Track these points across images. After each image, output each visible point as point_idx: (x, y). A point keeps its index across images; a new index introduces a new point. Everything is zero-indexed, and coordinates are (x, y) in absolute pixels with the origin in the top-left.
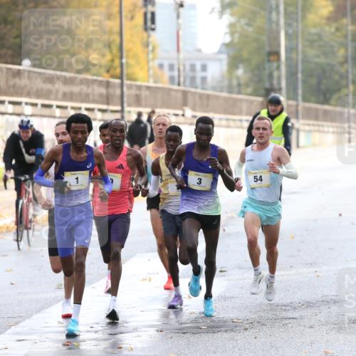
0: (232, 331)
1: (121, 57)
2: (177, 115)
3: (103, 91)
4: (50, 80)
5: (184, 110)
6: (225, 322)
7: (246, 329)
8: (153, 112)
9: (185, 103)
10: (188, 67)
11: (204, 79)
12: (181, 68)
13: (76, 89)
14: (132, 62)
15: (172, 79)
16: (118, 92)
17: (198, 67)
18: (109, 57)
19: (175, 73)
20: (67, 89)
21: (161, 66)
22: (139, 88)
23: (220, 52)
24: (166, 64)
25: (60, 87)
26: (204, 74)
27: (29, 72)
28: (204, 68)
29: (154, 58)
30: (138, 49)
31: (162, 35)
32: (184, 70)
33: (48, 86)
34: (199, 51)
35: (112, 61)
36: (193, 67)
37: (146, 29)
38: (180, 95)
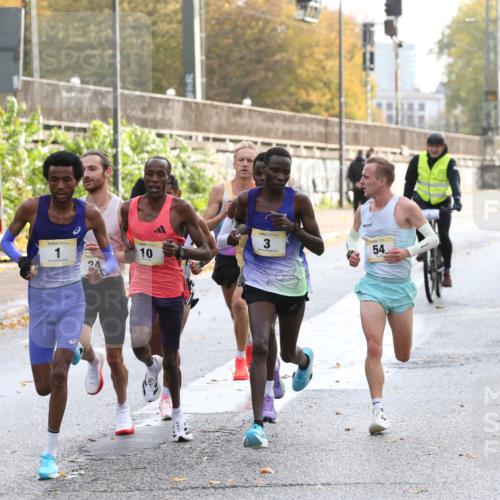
0: (448, 366)
1: (340, 97)
2: (394, 153)
3: (322, 129)
4: (270, 118)
5: (401, 149)
6: (441, 358)
7: (462, 365)
8: (372, 150)
9: (403, 142)
10: (406, 107)
11: (422, 118)
12: (400, 107)
13: (295, 128)
14: (351, 101)
15: (390, 118)
16: (337, 130)
17: (416, 106)
18: (328, 97)
19: (394, 113)
20: (287, 127)
21: (379, 105)
22: (357, 126)
23: (438, 92)
24: (384, 103)
25: (280, 125)
26: (421, 113)
27: (250, 110)
28: (422, 107)
29: (372, 97)
30: (357, 88)
31: (380, 75)
32: (402, 109)
33: (267, 125)
34: (417, 90)
35: (332, 100)
36: (411, 107)
37: (365, 69)
38: (397, 134)
